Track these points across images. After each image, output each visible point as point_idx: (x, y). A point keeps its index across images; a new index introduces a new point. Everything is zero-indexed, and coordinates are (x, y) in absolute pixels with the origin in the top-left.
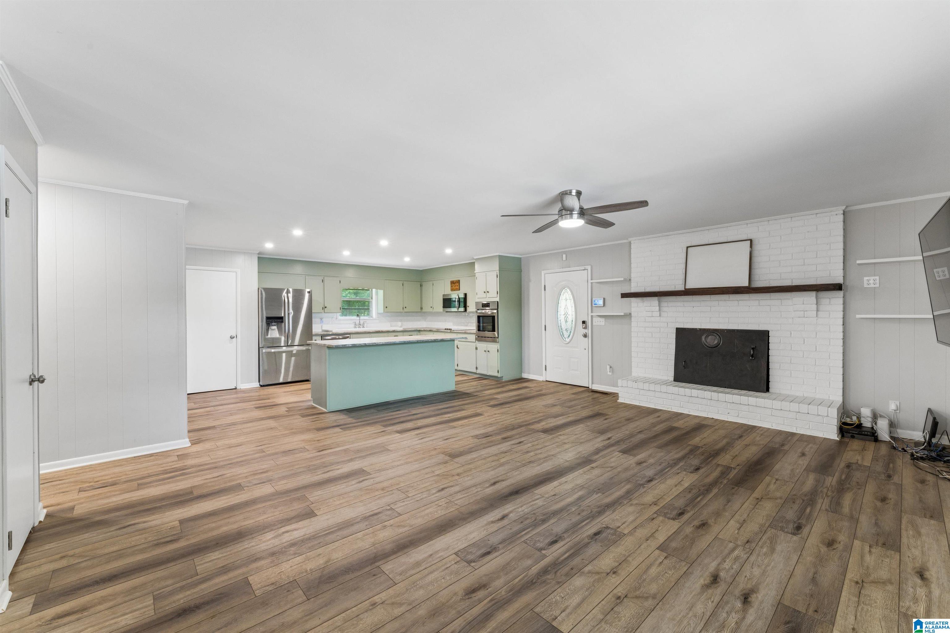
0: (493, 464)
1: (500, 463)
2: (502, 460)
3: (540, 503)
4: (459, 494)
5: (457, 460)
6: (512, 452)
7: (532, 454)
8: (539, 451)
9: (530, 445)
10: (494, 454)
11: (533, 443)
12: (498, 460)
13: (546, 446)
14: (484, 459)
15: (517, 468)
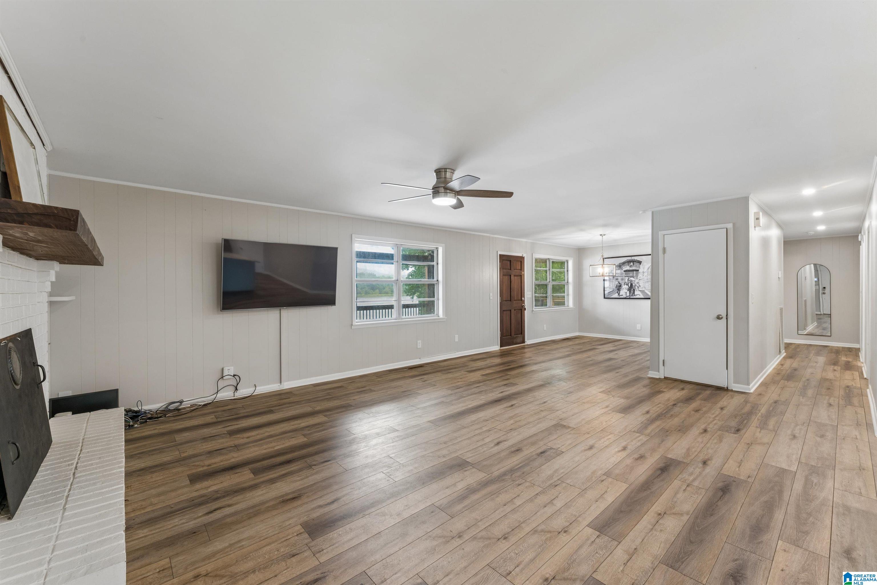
0: (518, 419)
1: (514, 420)
2: (512, 422)
3: (482, 397)
4: (532, 400)
5: (554, 422)
6: (505, 430)
7: (485, 429)
8: (477, 432)
9: (487, 440)
10: (522, 428)
11: (483, 443)
12: (516, 422)
13: (468, 438)
14: (529, 423)
15: (498, 415)
